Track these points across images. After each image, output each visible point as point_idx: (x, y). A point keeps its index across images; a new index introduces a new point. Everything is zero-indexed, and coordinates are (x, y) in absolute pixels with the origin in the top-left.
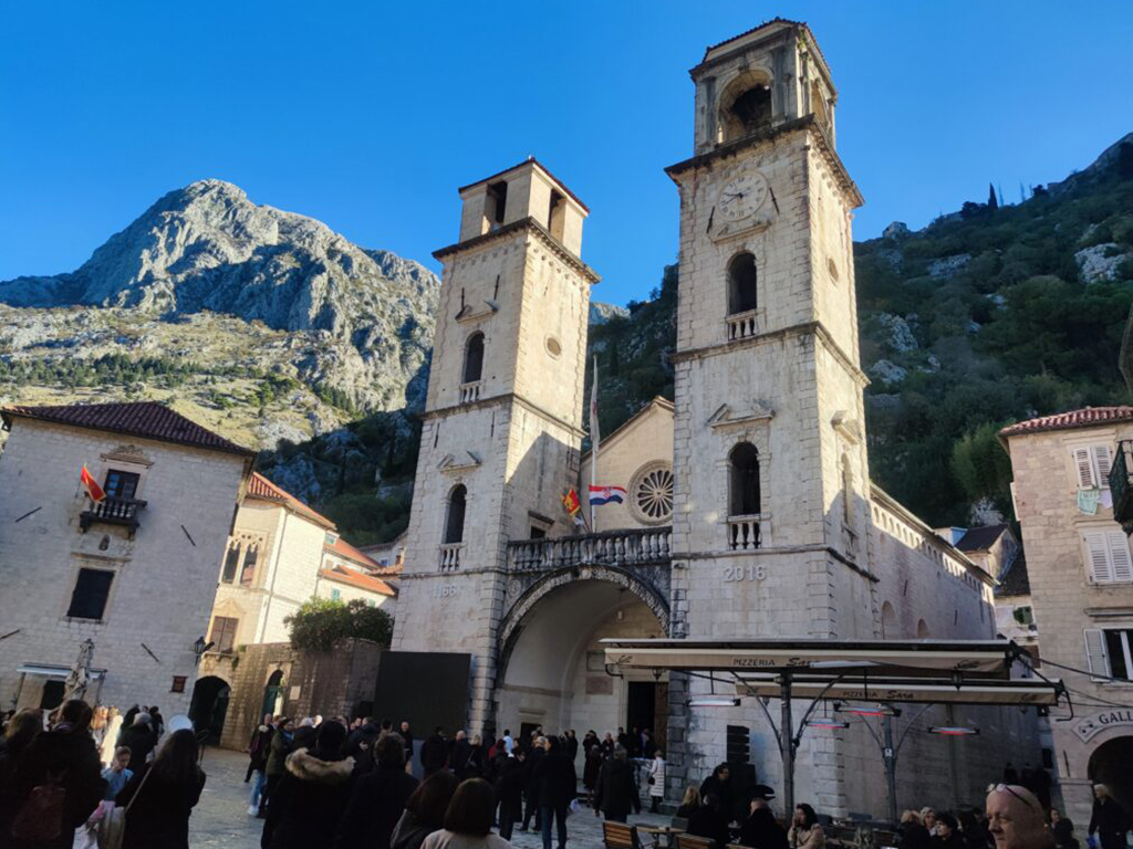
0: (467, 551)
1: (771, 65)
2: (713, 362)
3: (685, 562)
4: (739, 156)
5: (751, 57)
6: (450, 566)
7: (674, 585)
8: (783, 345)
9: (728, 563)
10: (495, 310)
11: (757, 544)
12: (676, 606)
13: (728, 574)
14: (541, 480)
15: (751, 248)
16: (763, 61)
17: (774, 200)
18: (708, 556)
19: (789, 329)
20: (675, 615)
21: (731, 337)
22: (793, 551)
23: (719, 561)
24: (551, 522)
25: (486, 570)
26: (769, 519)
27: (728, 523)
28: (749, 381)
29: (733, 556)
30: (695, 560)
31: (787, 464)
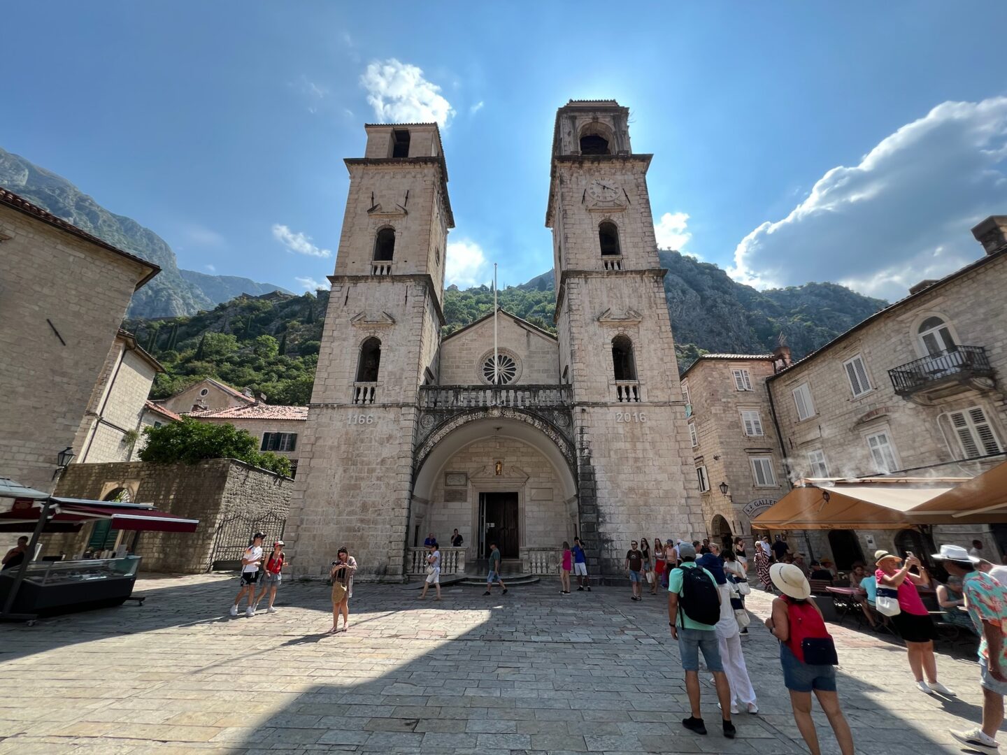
0: (384, 389)
1: (612, 123)
2: (594, 282)
3: (586, 408)
6: (364, 400)
7: (578, 423)
8: (642, 279)
9: (619, 410)
10: (406, 212)
11: (636, 399)
12: (582, 437)
13: (620, 417)
14: (431, 346)
15: (614, 219)
16: (607, 120)
17: (626, 195)
18: (605, 405)
19: (650, 271)
20: (582, 444)
21: (606, 268)
22: (665, 404)
23: (611, 408)
24: (432, 379)
25: (405, 405)
26: (643, 384)
27: (614, 384)
28: (621, 298)
29: (622, 406)
30: (593, 407)
31: (652, 351)
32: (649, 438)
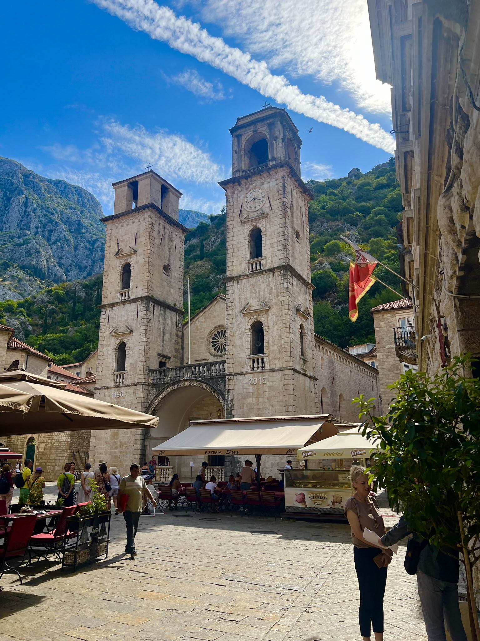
0: (128, 375)
1: (268, 131)
2: (243, 283)
3: (232, 377)
4: (253, 179)
5: (259, 125)
6: (120, 382)
7: (227, 387)
8: (274, 275)
9: (250, 377)
10: (135, 251)
11: (263, 367)
12: (228, 397)
13: (251, 381)
14: (163, 337)
15: (259, 226)
16: (264, 129)
17: (270, 202)
18: (242, 374)
19: (277, 268)
20: (227, 401)
21: (251, 270)
22: (278, 370)
23: (246, 376)
24: (169, 358)
25: (138, 384)
26: (268, 356)
27: (250, 358)
28: (259, 292)
29: (252, 373)
30: (236, 375)
31: (275, 331)
32: (267, 394)
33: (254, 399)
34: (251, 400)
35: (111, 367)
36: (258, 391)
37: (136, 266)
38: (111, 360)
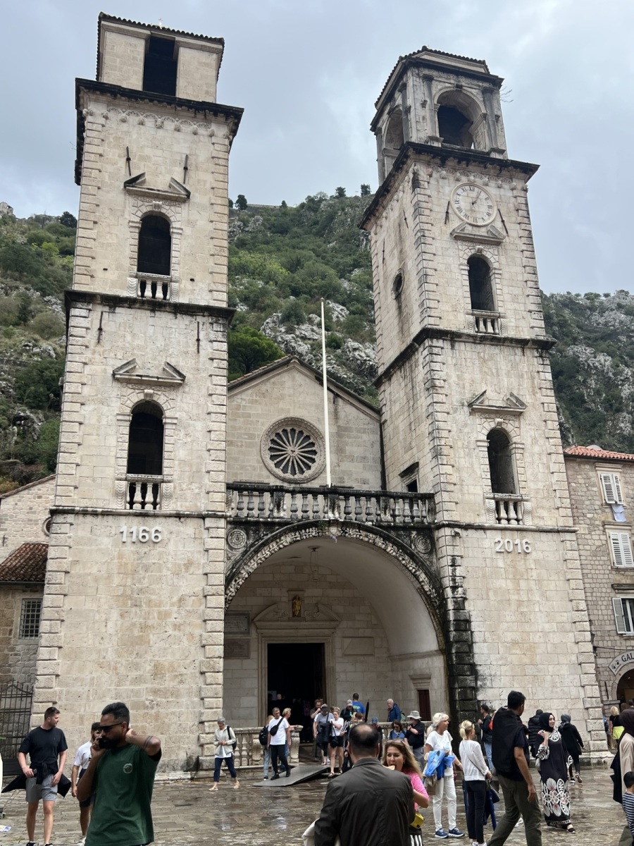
0: (174, 487)
2: (463, 349)
4: (470, 167)
6: (143, 504)
7: (444, 551)
8: (524, 353)
9: (497, 536)
10: (188, 196)
12: (454, 570)
13: (500, 545)
15: (487, 256)
16: (474, 92)
17: (503, 221)
18: (480, 528)
21: (476, 329)
22: (550, 531)
23: (488, 532)
25: (208, 515)
28: (498, 375)
29: (500, 529)
30: (468, 530)
31: (536, 456)
32: (534, 574)
33: (508, 581)
34: (501, 583)
35: (113, 459)
36: (514, 567)
37: (188, 231)
38: (112, 441)
